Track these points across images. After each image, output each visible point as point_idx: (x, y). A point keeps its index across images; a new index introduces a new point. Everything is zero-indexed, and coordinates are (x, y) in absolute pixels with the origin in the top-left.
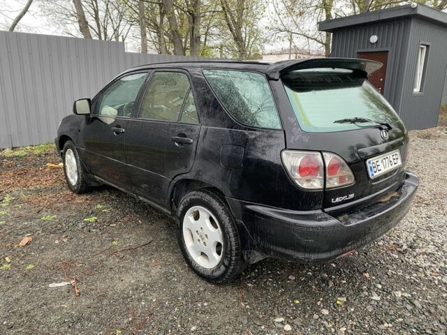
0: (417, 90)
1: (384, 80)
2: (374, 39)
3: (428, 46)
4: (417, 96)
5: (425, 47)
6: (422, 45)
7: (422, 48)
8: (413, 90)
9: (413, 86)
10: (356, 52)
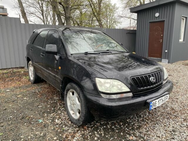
0: (181, 40)
1: (163, 36)
2: (157, 15)
3: (186, 18)
4: (181, 43)
5: (185, 18)
6: (183, 17)
7: (183, 19)
8: (179, 40)
9: (179, 38)
10: (149, 22)
